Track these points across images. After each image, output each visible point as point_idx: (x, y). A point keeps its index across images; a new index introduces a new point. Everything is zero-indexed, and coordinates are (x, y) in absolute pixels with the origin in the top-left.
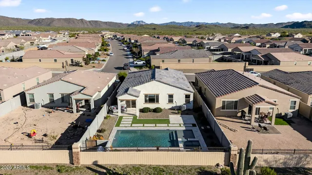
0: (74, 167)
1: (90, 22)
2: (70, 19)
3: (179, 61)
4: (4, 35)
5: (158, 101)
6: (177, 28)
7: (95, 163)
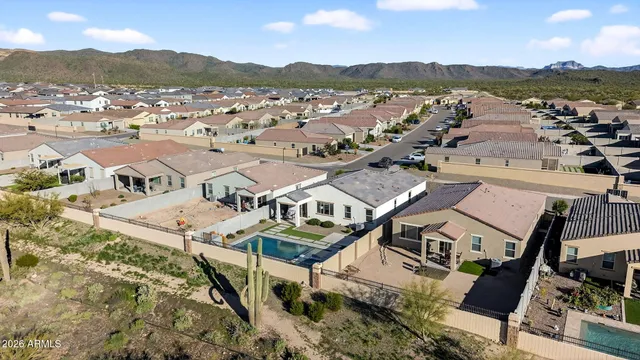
0: (185, 253)
1: (448, 67)
2: (410, 63)
3: (478, 161)
5: (332, 214)
7: (201, 255)
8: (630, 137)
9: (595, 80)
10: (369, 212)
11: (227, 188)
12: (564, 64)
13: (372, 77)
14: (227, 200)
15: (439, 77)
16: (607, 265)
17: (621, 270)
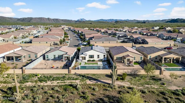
0: (69, 74)
4: (11, 29)
6: (104, 23)
7: (75, 73)
8: (119, 35)
9: (91, 23)
10: (104, 56)
11: (55, 56)
12: (82, 19)
13: (29, 22)
14: (55, 59)
15: (51, 22)
16: (156, 58)
17: (158, 59)
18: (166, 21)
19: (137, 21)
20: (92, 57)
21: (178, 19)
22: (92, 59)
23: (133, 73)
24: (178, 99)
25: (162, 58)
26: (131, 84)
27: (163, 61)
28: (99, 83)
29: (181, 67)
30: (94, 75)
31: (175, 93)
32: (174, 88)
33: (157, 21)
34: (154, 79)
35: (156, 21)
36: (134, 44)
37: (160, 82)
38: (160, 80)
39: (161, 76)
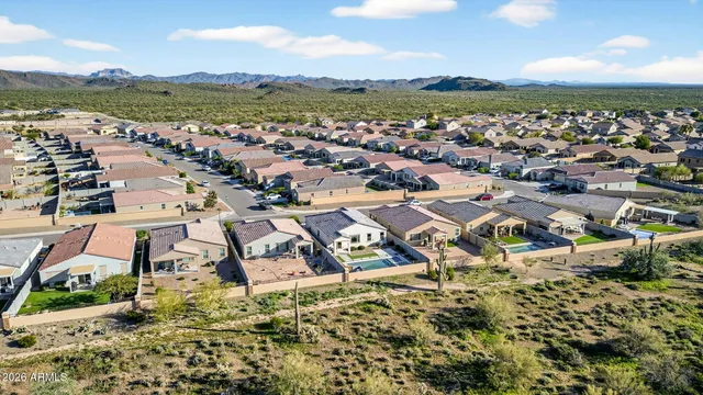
5: (359, 241)
6: (217, 90)
10: (382, 234)
14: (271, 255)
16: (482, 229)
17: (485, 229)
18: (426, 84)
19: (335, 82)
20: (354, 240)
21: (459, 78)
22: (356, 245)
23: (460, 265)
24: (544, 296)
25: (493, 228)
26: (467, 284)
27: (496, 235)
28: (414, 291)
29: (529, 243)
30: (395, 278)
31: (537, 288)
32: (533, 282)
33: (397, 85)
34: (498, 272)
35: (394, 82)
36: (409, 191)
37: (508, 275)
38: (508, 271)
39: (506, 265)
